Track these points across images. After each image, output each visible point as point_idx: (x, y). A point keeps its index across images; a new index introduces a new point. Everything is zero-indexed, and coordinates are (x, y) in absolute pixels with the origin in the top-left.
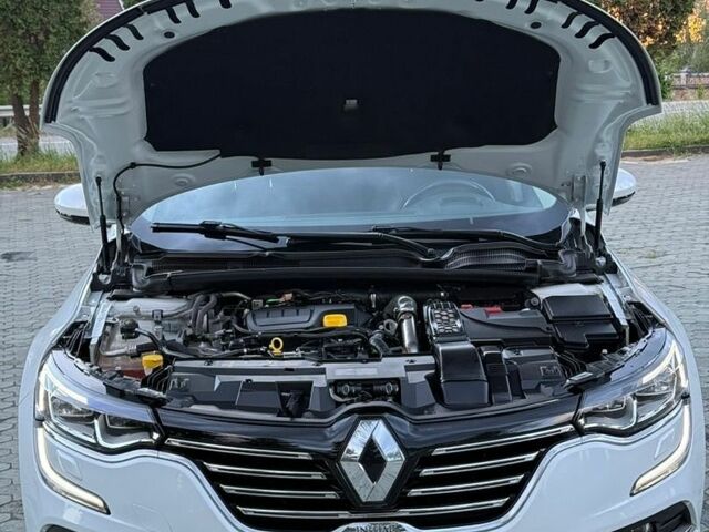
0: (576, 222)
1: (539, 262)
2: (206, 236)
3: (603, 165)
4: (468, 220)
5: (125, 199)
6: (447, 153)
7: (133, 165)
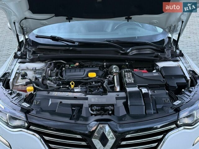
0: (169, 38)
1: (159, 54)
2: (52, 40)
3: (183, 22)
4: (135, 37)
5: (25, 28)
6: (131, 17)
7: (26, 18)
